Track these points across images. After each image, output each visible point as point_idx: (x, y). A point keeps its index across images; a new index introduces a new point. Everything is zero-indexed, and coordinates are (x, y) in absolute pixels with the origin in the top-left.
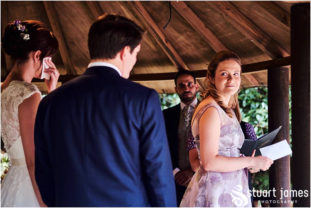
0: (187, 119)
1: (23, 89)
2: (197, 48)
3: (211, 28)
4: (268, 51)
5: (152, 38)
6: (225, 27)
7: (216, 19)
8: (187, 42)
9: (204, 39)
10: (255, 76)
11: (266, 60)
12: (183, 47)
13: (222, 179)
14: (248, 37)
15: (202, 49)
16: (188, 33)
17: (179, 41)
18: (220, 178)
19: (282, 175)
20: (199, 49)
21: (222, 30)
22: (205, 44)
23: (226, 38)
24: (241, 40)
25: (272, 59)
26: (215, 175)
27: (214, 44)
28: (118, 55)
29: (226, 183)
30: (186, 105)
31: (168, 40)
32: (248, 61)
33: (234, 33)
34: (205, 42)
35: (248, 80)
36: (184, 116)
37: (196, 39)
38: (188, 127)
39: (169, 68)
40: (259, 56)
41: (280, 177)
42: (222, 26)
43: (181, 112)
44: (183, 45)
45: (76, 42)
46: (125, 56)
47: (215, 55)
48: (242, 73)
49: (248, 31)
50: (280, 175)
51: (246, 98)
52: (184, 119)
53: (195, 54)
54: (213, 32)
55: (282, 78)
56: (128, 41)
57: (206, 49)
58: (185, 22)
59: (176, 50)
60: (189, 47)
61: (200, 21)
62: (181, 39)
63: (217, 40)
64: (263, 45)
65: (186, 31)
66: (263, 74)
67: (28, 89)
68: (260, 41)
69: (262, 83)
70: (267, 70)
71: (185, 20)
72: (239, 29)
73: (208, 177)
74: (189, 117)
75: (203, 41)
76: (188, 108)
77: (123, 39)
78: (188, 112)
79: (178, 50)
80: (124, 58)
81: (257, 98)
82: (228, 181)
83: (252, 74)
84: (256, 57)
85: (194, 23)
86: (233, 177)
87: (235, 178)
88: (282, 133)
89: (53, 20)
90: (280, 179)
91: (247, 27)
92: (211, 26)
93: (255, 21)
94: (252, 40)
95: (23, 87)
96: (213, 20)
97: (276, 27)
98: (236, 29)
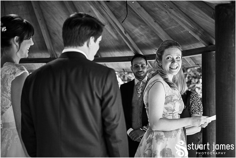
0: (139, 91)
1: (15, 69)
2: (149, 38)
3: (159, 22)
4: (202, 40)
5: (115, 30)
6: (169, 21)
7: (162, 16)
8: (141, 33)
9: (154, 31)
10: (193, 59)
11: (201, 47)
12: (138, 37)
13: (165, 137)
14: (187, 29)
15: (152, 38)
16: (141, 26)
17: (135, 33)
18: (163, 136)
19: (212, 134)
20: (150, 38)
21: (167, 23)
22: (154, 34)
23: (170, 30)
24: (182, 32)
25: (205, 46)
26: (160, 134)
27: (161, 34)
28: (86, 43)
29: (167, 140)
30: (139, 81)
31: (126, 31)
32: (187, 47)
33: (176, 26)
34: (155, 33)
35: (188, 62)
36: (137, 89)
37: (148, 31)
38: (140, 97)
39: (127, 53)
40: (196, 44)
41: (211, 136)
42: (167, 21)
43: (135, 86)
44: (138, 35)
45: (57, 33)
46: (90, 44)
47: (162, 43)
48: (183, 56)
49: (187, 25)
50: (211, 134)
51: (188, 76)
52: (137, 92)
53: (147, 42)
54: (161, 26)
55: (213, 60)
56: (92, 33)
57: (155, 38)
58: (139, 18)
59: (133, 39)
60: (143, 37)
61: (151, 18)
62: (137, 31)
63: (163, 32)
64: (198, 35)
65: (140, 25)
66: (199, 57)
67: (19, 69)
68: (196, 32)
69: (198, 64)
70: (201, 55)
71: (139, 16)
72: (180, 23)
73: (154, 135)
74: (141, 90)
75: (153, 33)
76: (141, 83)
77: (89, 31)
78: (140, 86)
79: (134, 39)
80: (90, 46)
81: (197, 75)
82: (169, 139)
83: (190, 57)
84: (193, 45)
85: (146, 19)
86: (173, 136)
87: (175, 136)
88: (212, 102)
89: (39, 17)
90: (211, 137)
91: (186, 21)
92: (159, 21)
93: (192, 17)
94: (190, 32)
95: (15, 67)
96: (160, 16)
97: (208, 22)
98: (178, 23)
